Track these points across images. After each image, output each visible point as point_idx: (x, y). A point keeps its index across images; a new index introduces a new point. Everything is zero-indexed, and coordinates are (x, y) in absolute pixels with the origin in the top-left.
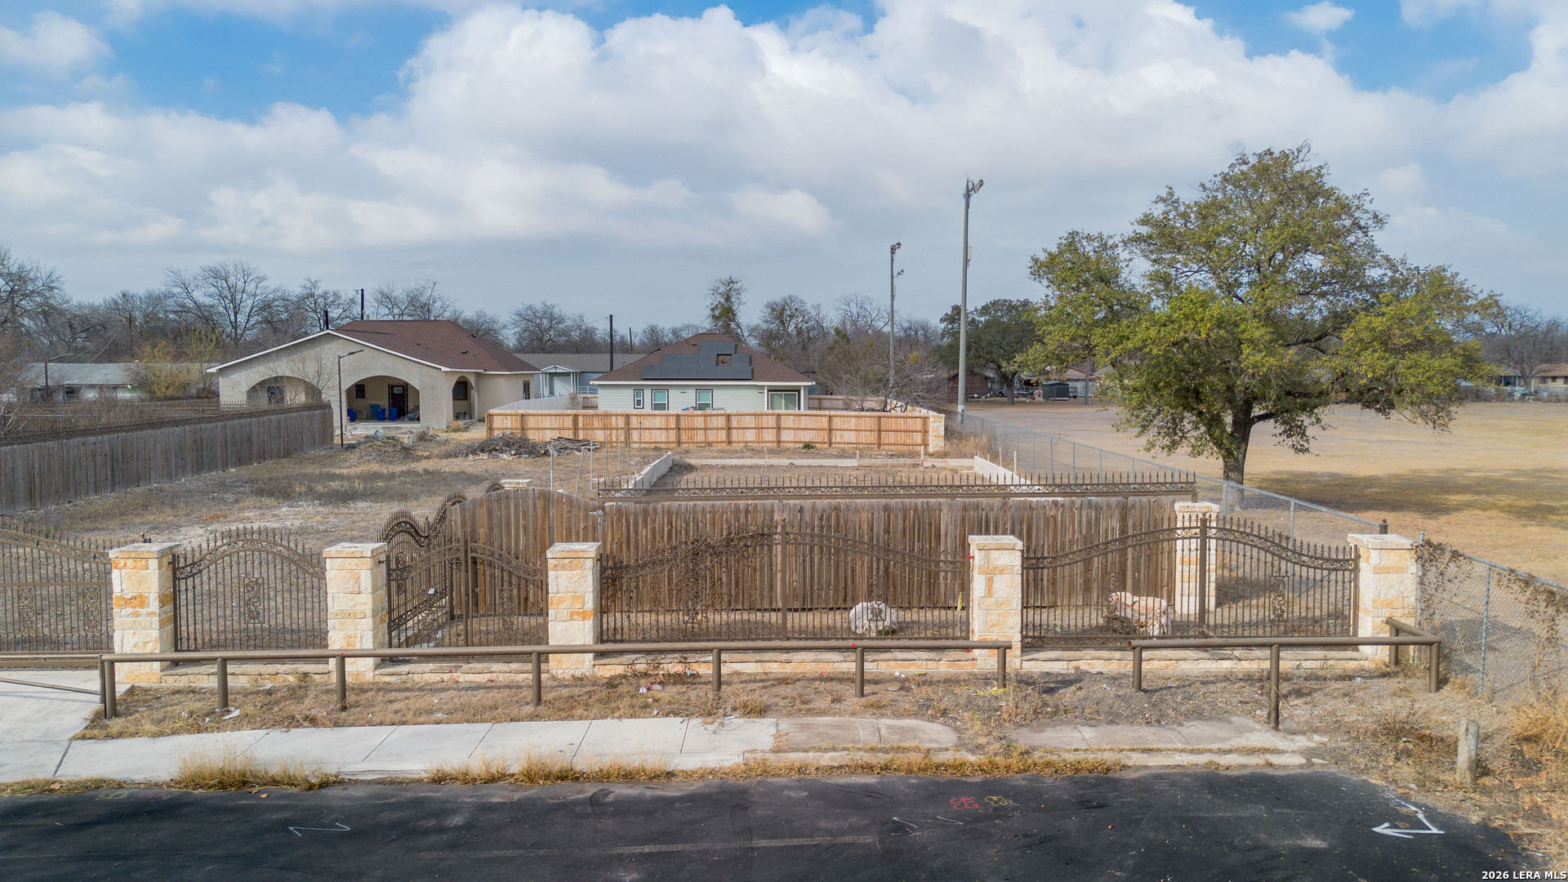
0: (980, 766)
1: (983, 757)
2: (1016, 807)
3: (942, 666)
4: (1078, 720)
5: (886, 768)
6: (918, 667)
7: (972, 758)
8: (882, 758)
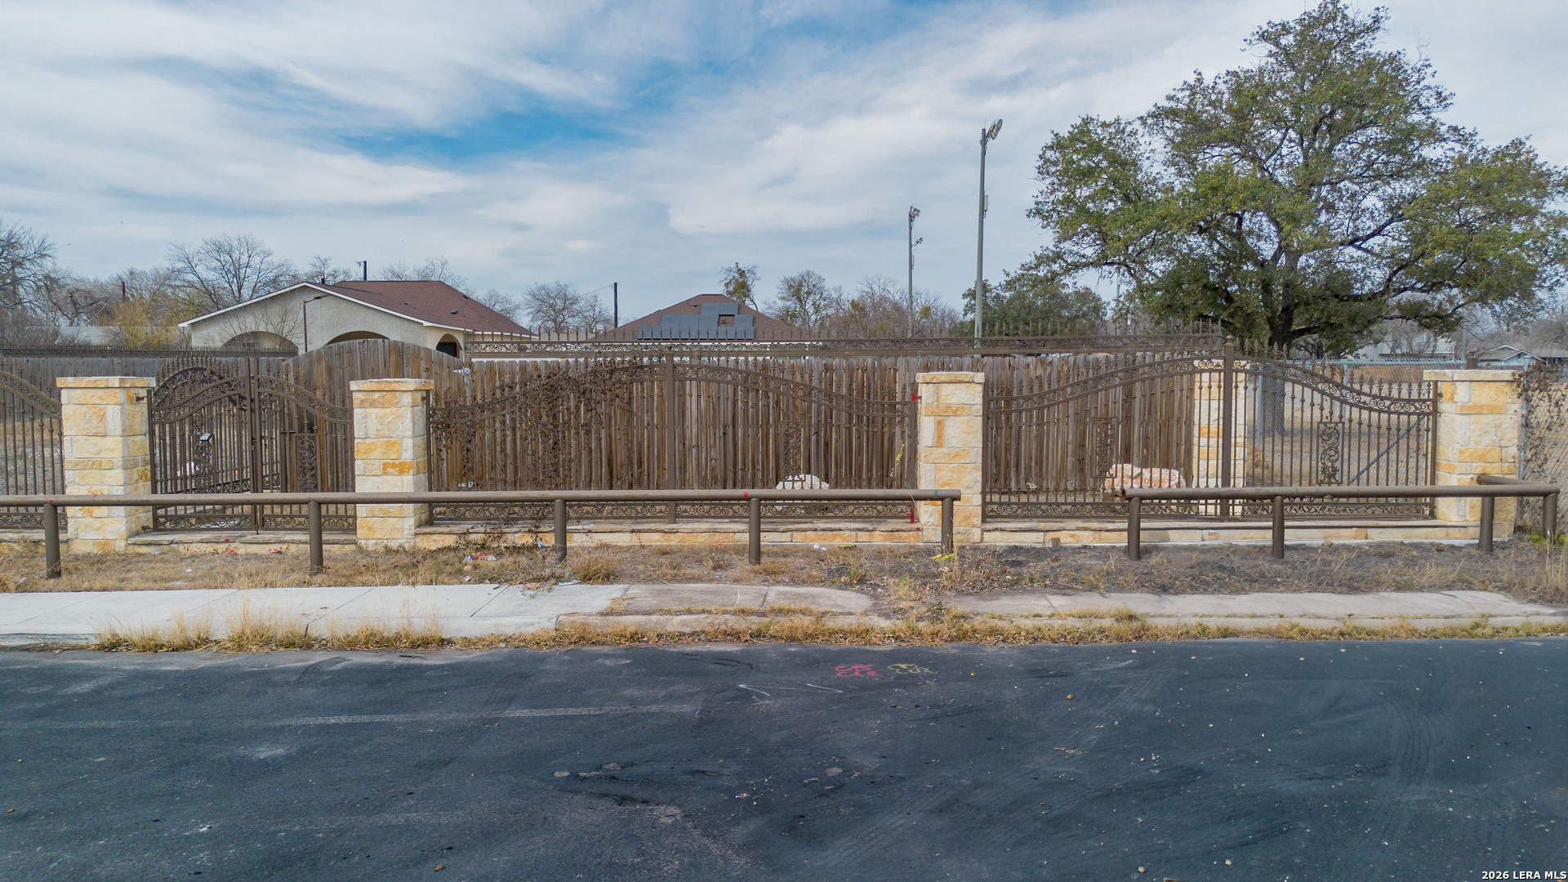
0: (894, 632)
1: (899, 623)
2: (931, 675)
3: (878, 537)
4: (1048, 589)
5: (758, 635)
6: (845, 539)
7: (885, 624)
8: (755, 622)
